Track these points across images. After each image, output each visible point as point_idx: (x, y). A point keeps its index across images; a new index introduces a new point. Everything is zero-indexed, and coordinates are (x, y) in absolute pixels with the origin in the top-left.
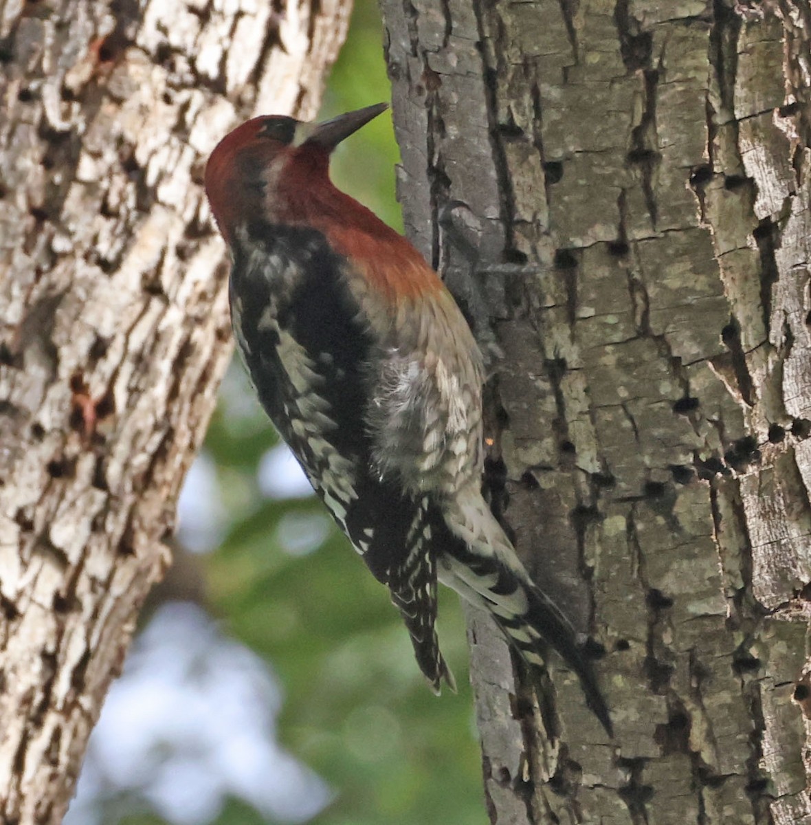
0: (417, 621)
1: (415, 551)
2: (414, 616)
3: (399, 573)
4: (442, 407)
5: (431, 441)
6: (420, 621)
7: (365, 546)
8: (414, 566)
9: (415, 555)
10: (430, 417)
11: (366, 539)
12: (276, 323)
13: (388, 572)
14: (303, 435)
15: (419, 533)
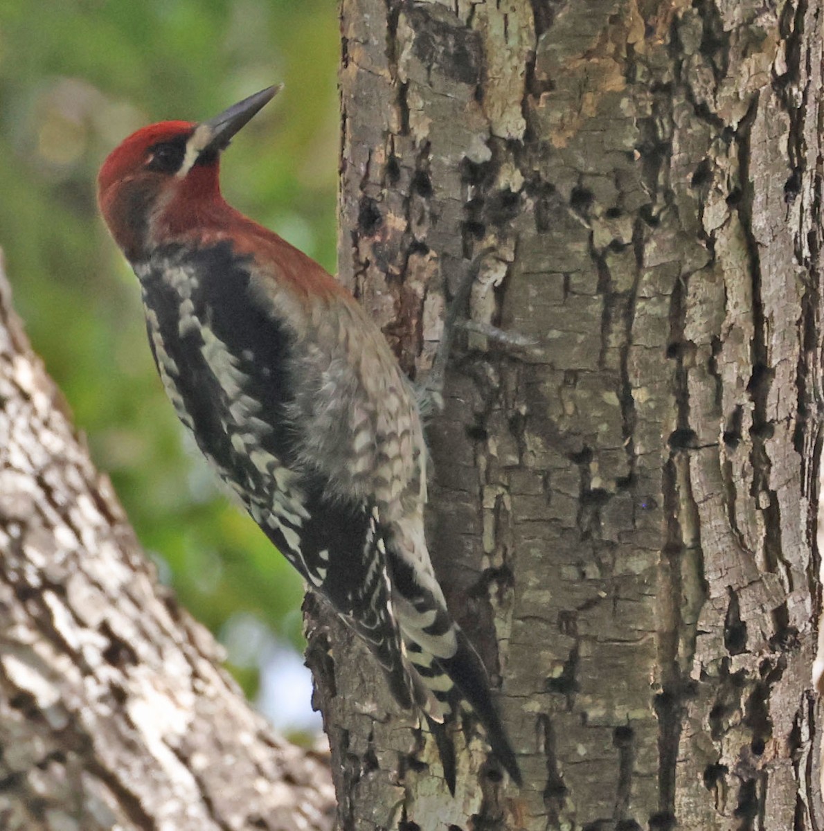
0: (384, 647)
1: (373, 567)
2: (381, 643)
3: (361, 596)
4: (370, 406)
5: (362, 441)
6: (387, 647)
7: (323, 572)
8: (374, 584)
9: (374, 572)
10: (358, 418)
11: (323, 564)
12: (195, 319)
13: (350, 597)
14: (244, 451)
15: (374, 546)
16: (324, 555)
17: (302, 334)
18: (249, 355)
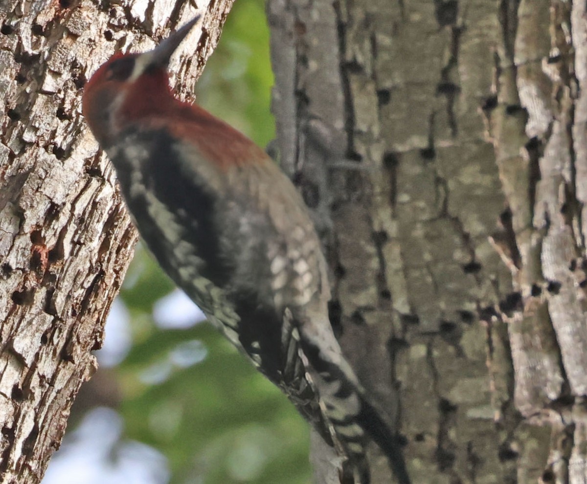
5: (278, 265)
12: (142, 187)
14: (189, 279)
16: (256, 345)
17: (221, 194)
18: (182, 212)
